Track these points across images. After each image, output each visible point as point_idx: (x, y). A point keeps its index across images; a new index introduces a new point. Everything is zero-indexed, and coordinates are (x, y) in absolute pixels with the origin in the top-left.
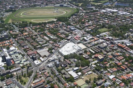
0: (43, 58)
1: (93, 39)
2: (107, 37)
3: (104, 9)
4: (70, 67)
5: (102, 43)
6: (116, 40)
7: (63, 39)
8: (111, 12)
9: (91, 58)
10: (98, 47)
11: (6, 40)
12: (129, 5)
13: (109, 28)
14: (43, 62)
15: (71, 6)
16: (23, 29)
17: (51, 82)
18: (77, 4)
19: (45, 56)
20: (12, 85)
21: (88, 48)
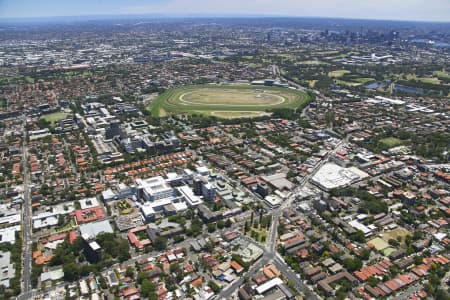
0: (281, 191)
1: (378, 159)
2: (408, 157)
3: (373, 97)
4: (349, 213)
5: (400, 168)
6: (428, 163)
7: (309, 155)
8: (391, 105)
9: (387, 197)
10: (395, 175)
11: (176, 152)
12: (425, 92)
13: (401, 139)
14: (285, 199)
15: (291, 86)
16: (203, 130)
17: (319, 239)
18: (303, 81)
19: (285, 188)
20: (239, 241)
21: (373, 176)
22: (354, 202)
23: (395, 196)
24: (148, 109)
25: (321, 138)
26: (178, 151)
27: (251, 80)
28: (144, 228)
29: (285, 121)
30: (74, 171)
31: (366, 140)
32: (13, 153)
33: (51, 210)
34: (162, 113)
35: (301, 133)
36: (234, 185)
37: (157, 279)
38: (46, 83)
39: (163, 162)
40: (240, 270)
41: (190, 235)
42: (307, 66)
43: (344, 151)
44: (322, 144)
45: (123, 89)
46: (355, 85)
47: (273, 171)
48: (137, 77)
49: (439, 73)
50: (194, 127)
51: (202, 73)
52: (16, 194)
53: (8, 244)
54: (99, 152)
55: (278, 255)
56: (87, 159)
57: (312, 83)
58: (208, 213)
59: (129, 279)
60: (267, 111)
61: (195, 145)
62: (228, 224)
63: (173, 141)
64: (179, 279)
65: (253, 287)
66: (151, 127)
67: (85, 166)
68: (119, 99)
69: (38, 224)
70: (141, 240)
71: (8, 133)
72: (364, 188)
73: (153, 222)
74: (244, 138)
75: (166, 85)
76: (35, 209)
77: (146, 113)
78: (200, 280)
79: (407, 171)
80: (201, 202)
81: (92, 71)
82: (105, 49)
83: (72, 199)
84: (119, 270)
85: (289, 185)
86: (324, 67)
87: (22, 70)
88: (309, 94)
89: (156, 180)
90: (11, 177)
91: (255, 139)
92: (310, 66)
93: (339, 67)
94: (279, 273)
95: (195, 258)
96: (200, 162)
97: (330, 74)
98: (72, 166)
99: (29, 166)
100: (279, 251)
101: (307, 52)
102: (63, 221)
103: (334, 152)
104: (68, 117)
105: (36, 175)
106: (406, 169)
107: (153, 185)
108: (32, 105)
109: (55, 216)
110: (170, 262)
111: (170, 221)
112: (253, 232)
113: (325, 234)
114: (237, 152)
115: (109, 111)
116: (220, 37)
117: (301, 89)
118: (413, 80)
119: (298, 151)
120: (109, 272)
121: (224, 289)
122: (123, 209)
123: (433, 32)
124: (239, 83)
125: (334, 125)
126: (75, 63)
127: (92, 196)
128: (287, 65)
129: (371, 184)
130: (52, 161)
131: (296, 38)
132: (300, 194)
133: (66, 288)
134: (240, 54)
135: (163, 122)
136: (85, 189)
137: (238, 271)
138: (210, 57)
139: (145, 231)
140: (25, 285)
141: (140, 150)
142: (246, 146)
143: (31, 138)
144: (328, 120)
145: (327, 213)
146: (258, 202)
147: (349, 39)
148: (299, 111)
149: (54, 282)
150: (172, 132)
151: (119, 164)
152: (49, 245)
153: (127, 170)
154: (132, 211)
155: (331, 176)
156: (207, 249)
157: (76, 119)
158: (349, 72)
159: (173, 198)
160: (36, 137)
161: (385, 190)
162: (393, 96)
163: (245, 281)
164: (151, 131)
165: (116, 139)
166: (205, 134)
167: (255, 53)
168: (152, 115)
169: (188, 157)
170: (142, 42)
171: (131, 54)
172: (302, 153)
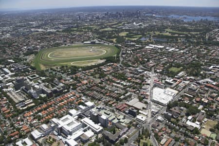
1: (176, 81)
2: (188, 78)
3: (148, 45)
9: (193, 103)
10: (190, 89)
13: (178, 67)
16: (74, 76)
18: (109, 40)
19: (144, 108)
21: (180, 91)
22: (182, 110)
24: (32, 65)
25: (140, 72)
26: (66, 92)
27: (83, 42)
29: (115, 64)
30: (2, 118)
34: (43, 68)
35: (128, 70)
36: (113, 111)
39: (61, 101)
42: (106, 31)
43: (157, 79)
44: (144, 76)
45: (11, 54)
47: (130, 97)
48: (17, 46)
49: (168, 30)
50: (68, 75)
51: (54, 40)
54: (17, 101)
56: (8, 107)
57: (114, 40)
58: (112, 136)
60: (101, 59)
61: (74, 87)
62: (126, 141)
63: (62, 87)
66: (42, 78)
67: (9, 113)
68: (11, 61)
72: (181, 100)
75: (37, 49)
77: (33, 68)
80: (101, 128)
85: (144, 105)
86: (115, 31)
88: (117, 47)
91: (107, 78)
92: (108, 31)
93: (122, 31)
96: (83, 98)
97: (120, 35)
101: (102, 24)
106: (192, 85)
114: (102, 88)
115: (9, 69)
117: (110, 44)
118: (159, 34)
122: (51, 143)
123: (152, 10)
124: (77, 44)
125: (142, 64)
127: (24, 137)
128: (96, 32)
129: (182, 96)
134: (69, 27)
135: (47, 74)
136: (16, 132)
138: (54, 31)
141: (43, 95)
142: (104, 84)
144: (136, 61)
145: (173, 120)
147: (119, 16)
148: (118, 57)
151: (32, 107)
153: (40, 111)
154: (59, 144)
155: (161, 95)
158: (128, 33)
159: (82, 129)
164: (43, 81)
165: (22, 90)
166: (76, 78)
167: (77, 27)
168: (37, 69)
169: (74, 95)
170: (11, 24)
171: (7, 32)
172: (137, 83)
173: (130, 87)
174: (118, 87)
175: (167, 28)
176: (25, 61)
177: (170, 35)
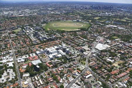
1: (112, 42)
2: (120, 42)
3: (108, 25)
4: (107, 57)
5: (119, 44)
6: (126, 43)
7: (93, 41)
8: (113, 27)
9: (116, 52)
10: (118, 46)
12: (122, 24)
13: (118, 36)
14: (89, 53)
15: (84, 22)
16: (62, 34)
17: (100, 64)
18: (87, 20)
19: (88, 50)
20: (78, 65)
21: (112, 47)
22: (108, 54)
23: (118, 52)
24: (44, 28)
25: (95, 36)
26: (55, 40)
27: (73, 20)
28: (50, 61)
29: (84, 32)
30: (26, 46)
31: (108, 37)
32: (7, 41)
33: (22, 57)
34: (48, 29)
35: (90, 35)
36: (74, 49)
37: (57, 75)
38: (12, 21)
39: (52, 43)
40: (80, 72)
41: (64, 63)
42: (88, 16)
43: (103, 40)
44: (96, 38)
45: (35, 22)
46: (102, 21)
47: (84, 45)
48: (39, 19)
49: (125, 18)
50: (59, 33)
51: (58, 18)
52: (10, 53)
53: (11, 67)
54: (33, 40)
55: (89, 68)
56: (29, 42)
57: (90, 21)
58: (68, 57)
59: (49, 76)
60: (79, 29)
61: (60, 38)
62: (74, 60)
63: (54, 37)
64: (63, 75)
65: (84, 77)
66: (47, 33)
67: (29, 44)
68: (35, 25)
69: (19, 61)
70: (50, 65)
71: (4, 35)
72: (110, 50)
73: (53, 60)
74: (74, 36)
75: (48, 21)
76: (17, 57)
78: (69, 75)
79: (121, 45)
80: (65, 54)
81: (25, 17)
82: (27, 11)
83: (27, 54)
84: (45, 73)
85: (89, 49)
86: (93, 16)
87: (4, 17)
88: (90, 24)
89: (52, 48)
90: (7, 48)
91: (77, 37)
92: (89, 16)
93: (97, 16)
94: (90, 73)
95: (67, 69)
96: (62, 43)
97: (95, 18)
98: (25, 45)
99: (12, 45)
100: (89, 67)
101: (87, 12)
102: (26, 60)
103: (100, 40)
104: (21, 31)
105: (15, 47)
106: (120, 45)
107: (51, 49)
108: (9, 27)
109: (23, 59)
110: (59, 71)
111: (57, 59)
112: (82, 62)
113: (101, 62)
114: (73, 40)
115: (33, 28)
116: (61, 7)
117: (87, 22)
118: (118, 20)
119: (90, 40)
120: (43, 74)
121: (76, 77)
122: (43, 56)
123: (122, 6)
124: (69, 21)
125: (99, 33)
126: (19, 15)
127: (33, 53)
128: (82, 16)
129: (111, 49)
130: (19, 43)
131: (83, 8)
132: (93, 51)
133: (31, 78)
134: (68, 12)
135: (50, 32)
136: (30, 51)
137: (79, 73)
138: (59, 13)
139: (51, 62)
140: (19, 78)
141: (45, 40)
142: (75, 39)
143: (11, 37)
144: (97, 31)
145: (101, 57)
146: (81, 54)
147: (99, 8)
148: (88, 29)
149: (27, 77)
150: (53, 34)
151: (39, 44)
152: (23, 67)
153: (42, 45)
154: (46, 57)
155: (100, 47)
156: (69, 67)
157: (23, 31)
158: (100, 18)
159: (57, 53)
160: (13, 36)
161: (115, 50)
162: (113, 25)
163: (82, 75)
165: (37, 37)
166: (62, 35)
167: (73, 12)
168: (46, 30)
169: (59, 42)
170: (38, 9)
171: (35, 12)
172: (91, 40)
173: (87, 42)
174: (81, 41)
175: (125, 17)
176: (41, 26)
177: (125, 21)
